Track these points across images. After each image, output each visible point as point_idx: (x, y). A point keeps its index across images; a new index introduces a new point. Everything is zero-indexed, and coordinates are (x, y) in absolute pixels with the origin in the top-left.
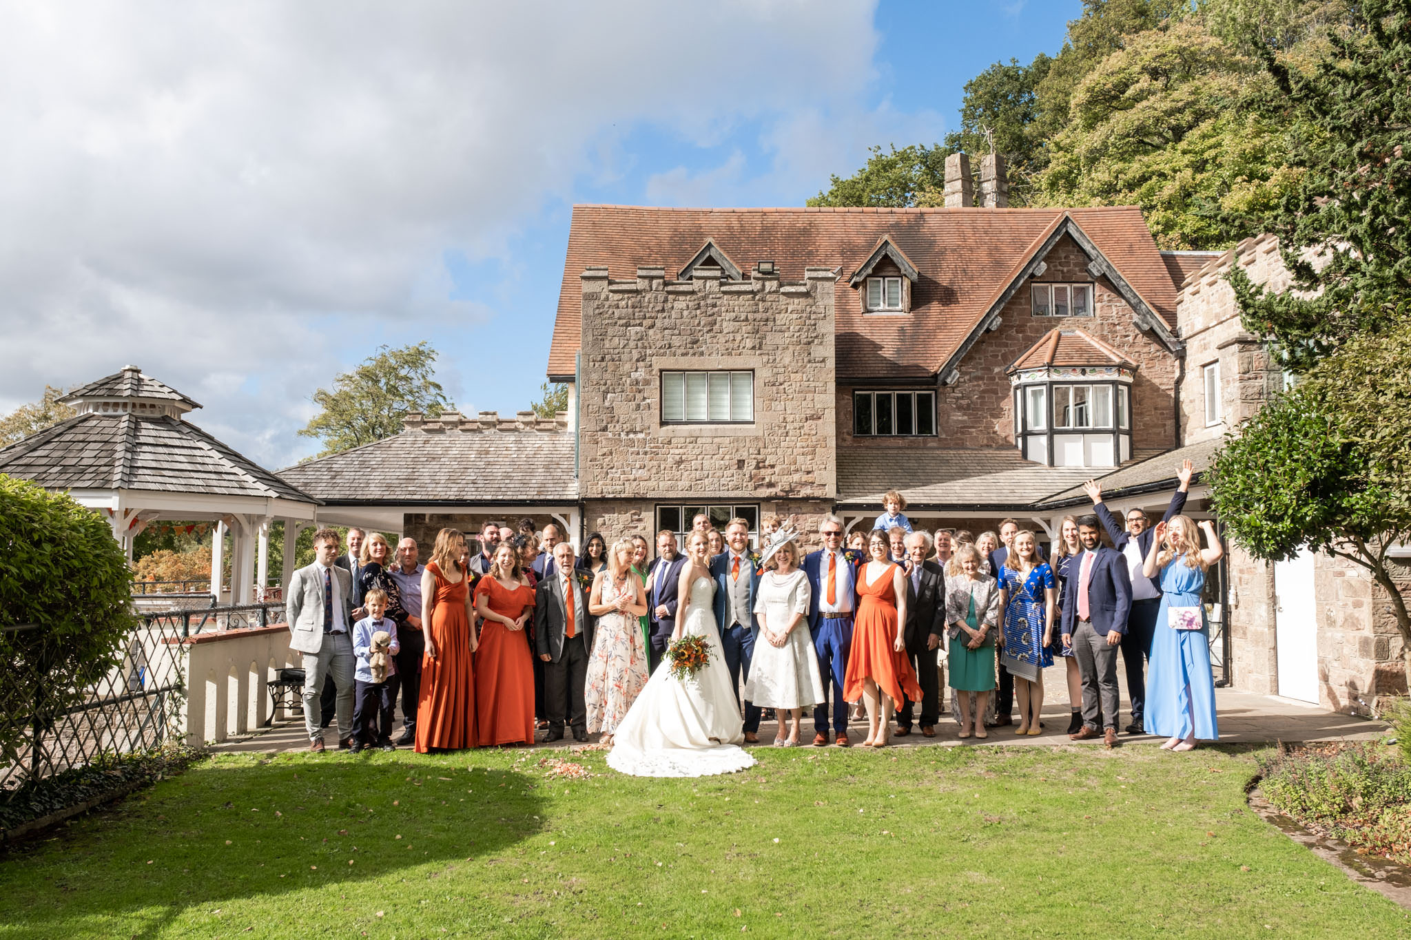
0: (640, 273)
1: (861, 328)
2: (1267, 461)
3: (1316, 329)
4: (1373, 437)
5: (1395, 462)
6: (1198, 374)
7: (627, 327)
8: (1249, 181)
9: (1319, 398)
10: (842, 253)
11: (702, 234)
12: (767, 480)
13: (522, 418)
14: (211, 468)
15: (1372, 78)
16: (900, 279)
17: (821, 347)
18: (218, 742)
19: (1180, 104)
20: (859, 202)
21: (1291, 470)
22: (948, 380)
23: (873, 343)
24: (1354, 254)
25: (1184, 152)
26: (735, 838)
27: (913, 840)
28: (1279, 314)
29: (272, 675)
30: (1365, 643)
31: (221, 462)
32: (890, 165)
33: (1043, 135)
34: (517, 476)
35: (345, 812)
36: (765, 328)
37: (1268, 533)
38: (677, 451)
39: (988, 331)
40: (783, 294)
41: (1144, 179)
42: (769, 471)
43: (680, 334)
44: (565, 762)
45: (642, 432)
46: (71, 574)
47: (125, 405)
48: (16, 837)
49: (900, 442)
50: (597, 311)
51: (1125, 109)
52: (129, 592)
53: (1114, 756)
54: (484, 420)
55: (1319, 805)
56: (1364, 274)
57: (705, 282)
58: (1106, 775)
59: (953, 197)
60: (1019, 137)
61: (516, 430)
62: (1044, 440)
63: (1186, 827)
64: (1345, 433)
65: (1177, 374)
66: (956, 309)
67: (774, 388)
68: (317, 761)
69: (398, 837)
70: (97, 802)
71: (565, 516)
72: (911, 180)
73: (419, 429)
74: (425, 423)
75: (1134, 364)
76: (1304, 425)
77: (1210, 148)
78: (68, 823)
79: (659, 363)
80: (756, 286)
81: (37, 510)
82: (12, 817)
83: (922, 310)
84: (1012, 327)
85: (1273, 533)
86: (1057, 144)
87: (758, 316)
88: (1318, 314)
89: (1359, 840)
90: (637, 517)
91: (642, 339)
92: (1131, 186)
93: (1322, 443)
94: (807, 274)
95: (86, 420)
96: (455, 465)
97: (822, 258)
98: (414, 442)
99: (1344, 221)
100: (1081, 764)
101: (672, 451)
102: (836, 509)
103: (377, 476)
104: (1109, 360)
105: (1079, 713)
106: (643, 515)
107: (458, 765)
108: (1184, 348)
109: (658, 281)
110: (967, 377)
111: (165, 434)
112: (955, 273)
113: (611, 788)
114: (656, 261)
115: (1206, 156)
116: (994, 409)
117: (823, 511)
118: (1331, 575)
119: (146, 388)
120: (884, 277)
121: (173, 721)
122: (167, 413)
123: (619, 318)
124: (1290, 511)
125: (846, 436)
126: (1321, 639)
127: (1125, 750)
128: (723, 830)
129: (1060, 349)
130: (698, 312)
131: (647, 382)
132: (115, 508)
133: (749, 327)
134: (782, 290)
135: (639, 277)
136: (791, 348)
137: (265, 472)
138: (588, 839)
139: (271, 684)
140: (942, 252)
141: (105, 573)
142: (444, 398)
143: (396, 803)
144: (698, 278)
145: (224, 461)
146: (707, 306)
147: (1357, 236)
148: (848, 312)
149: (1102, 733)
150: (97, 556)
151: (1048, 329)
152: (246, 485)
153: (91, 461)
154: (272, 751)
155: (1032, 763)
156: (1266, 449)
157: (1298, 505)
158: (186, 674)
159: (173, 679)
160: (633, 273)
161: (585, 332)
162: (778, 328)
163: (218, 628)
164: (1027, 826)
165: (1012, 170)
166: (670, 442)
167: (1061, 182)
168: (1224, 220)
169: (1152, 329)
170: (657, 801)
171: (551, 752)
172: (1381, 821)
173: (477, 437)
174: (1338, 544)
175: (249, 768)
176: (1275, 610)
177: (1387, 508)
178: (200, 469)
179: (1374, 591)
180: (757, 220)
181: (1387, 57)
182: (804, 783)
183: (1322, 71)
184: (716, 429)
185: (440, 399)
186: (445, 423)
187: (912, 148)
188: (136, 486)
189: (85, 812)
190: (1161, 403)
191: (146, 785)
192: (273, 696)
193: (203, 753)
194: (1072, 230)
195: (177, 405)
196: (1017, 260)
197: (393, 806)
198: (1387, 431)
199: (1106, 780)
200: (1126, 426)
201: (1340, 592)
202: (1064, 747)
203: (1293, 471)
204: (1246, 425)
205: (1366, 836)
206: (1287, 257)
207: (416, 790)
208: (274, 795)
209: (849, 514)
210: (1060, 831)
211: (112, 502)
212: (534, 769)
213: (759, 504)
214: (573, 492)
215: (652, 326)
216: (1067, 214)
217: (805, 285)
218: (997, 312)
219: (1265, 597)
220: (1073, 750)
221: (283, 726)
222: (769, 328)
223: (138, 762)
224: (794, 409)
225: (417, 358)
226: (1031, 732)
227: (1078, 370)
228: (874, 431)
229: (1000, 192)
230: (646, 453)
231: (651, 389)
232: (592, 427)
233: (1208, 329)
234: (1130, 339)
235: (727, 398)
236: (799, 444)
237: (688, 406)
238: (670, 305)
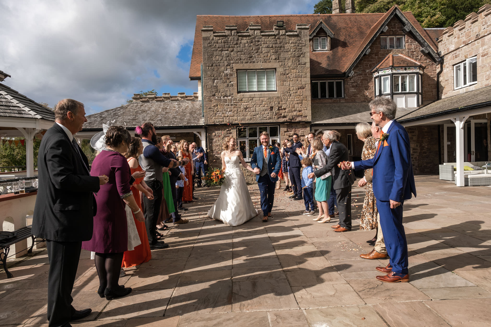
0: (227, 28)
1: (313, 57)
6: (451, 69)
7: (222, 51)
12: (283, 115)
13: (180, 95)
16: (326, 38)
17: (304, 58)
22: (349, 75)
23: (318, 62)
34: (178, 117)
36: (280, 51)
38: (245, 104)
39: (365, 54)
40: (288, 35)
42: (284, 111)
43: (244, 54)
45: (230, 96)
49: (330, 101)
50: (209, 45)
54: (165, 96)
57: (254, 31)
61: (178, 100)
65: (439, 70)
66: (349, 49)
67: (285, 76)
71: (199, 133)
73: (138, 101)
74: (141, 98)
75: (424, 66)
79: (236, 66)
80: (276, 32)
83: (335, 50)
84: (373, 53)
87: (277, 45)
90: (229, 132)
91: (228, 56)
94: (297, 27)
96: (153, 113)
98: (137, 106)
101: (243, 104)
102: (311, 126)
103: (120, 119)
104: (416, 64)
106: (232, 131)
108: (443, 60)
109: (234, 31)
110: (356, 74)
112: (346, 37)
116: (366, 87)
117: (306, 127)
120: (320, 37)
123: (219, 48)
129: (395, 61)
130: (252, 44)
131: (231, 75)
133: (274, 50)
134: (287, 34)
135: (226, 30)
136: (291, 59)
140: (340, 29)
144: (251, 29)
146: (255, 41)
151: (387, 54)
160: (224, 28)
161: (204, 54)
162: (286, 50)
166: (242, 100)
169: (429, 53)
173: (162, 104)
180: (268, 19)
184: (261, 94)
186: (149, 98)
190: (431, 83)
194: (398, 13)
196: (369, 31)
209: (316, 128)
213: (279, 125)
214: (202, 122)
215: (232, 51)
216: (396, 6)
217: (296, 31)
218: (368, 47)
222: (282, 50)
224: (292, 85)
227: (403, 69)
228: (319, 97)
230: (232, 105)
231: (233, 78)
232: (209, 94)
233: (459, 48)
234: (419, 57)
235: (265, 81)
236: (295, 100)
237: (249, 85)
238: (240, 42)
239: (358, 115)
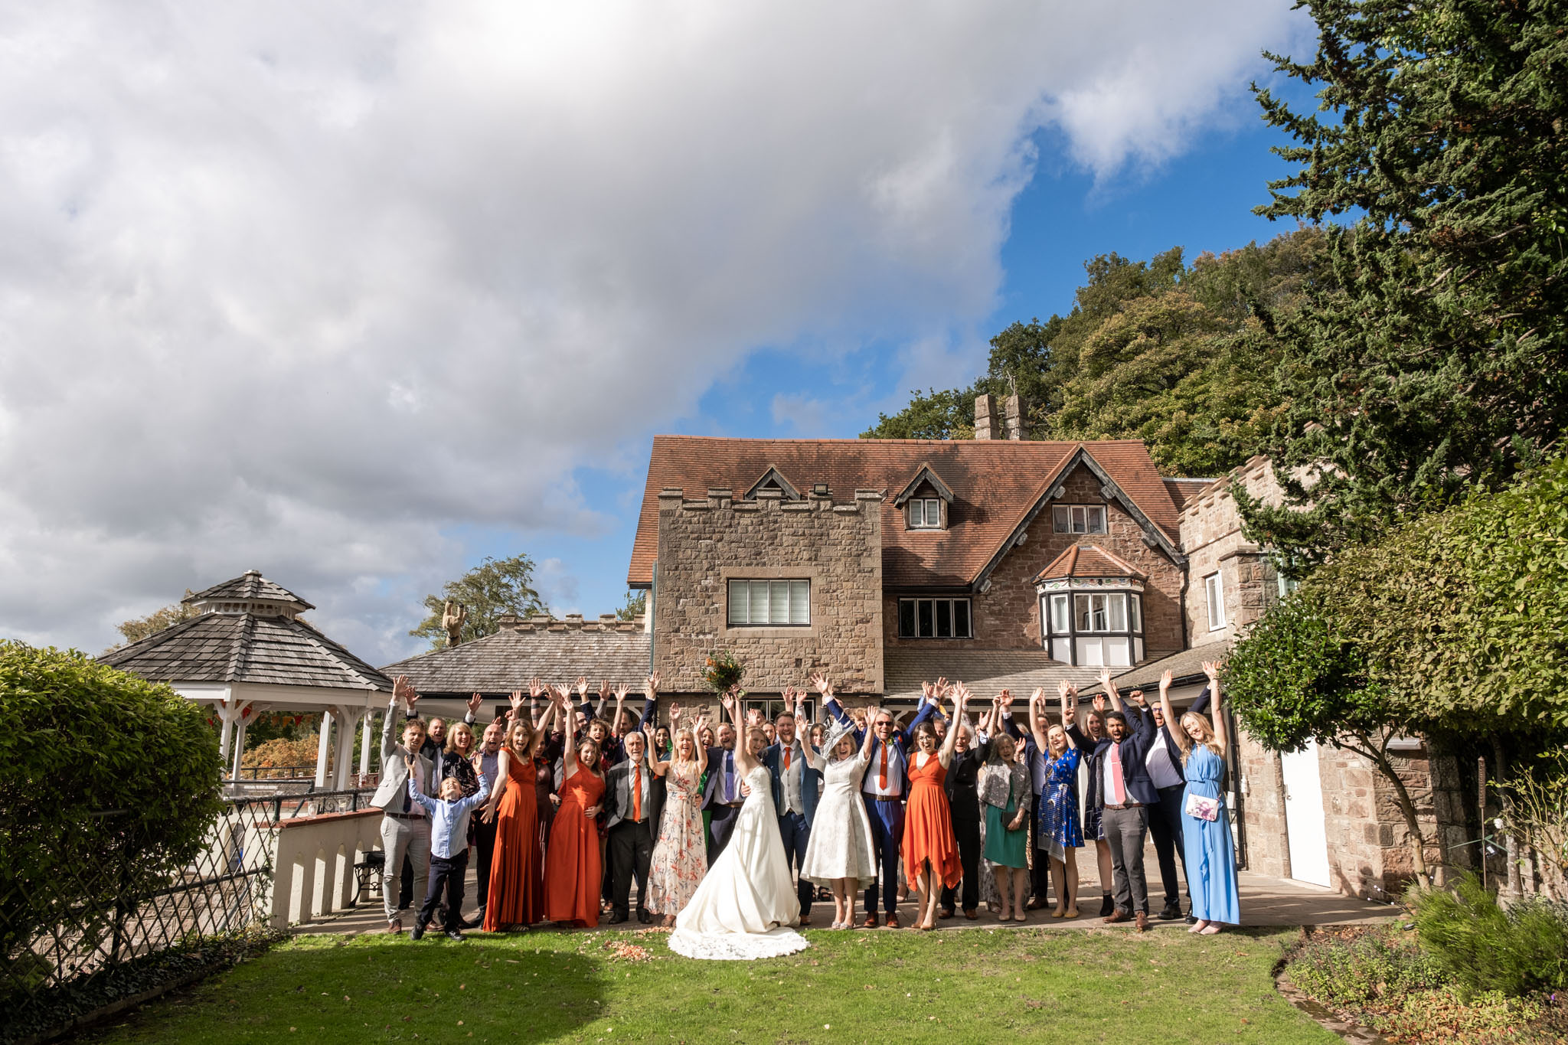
0: (710, 493)
1: (905, 544)
2: (1275, 660)
3: (1311, 539)
4: (1370, 637)
5: (1393, 661)
6: (1200, 584)
7: (698, 540)
8: (1232, 422)
9: (1318, 602)
10: (887, 478)
11: (765, 460)
13: (604, 621)
14: (318, 663)
15: (1345, 323)
16: (938, 501)
17: (869, 559)
18: (302, 923)
19: (1173, 356)
20: (903, 436)
21: (1297, 668)
22: (982, 589)
23: (915, 556)
24: (1340, 475)
25: (1178, 398)
26: (788, 1024)
27: (958, 1027)
28: (1278, 524)
29: (359, 857)
30: (1370, 829)
31: (328, 657)
32: (929, 406)
33: (1058, 382)
34: (598, 672)
35: (411, 996)
36: (820, 542)
37: (1280, 726)
38: (742, 651)
39: (1015, 545)
40: (836, 512)
41: (1145, 418)
42: (824, 669)
43: (745, 547)
44: (629, 944)
45: (710, 633)
46: (162, 761)
47: (245, 605)
48: (87, 1023)
49: (940, 644)
50: (672, 526)
51: (1126, 361)
52: (220, 778)
53: (1146, 939)
54: (571, 622)
55: (1345, 991)
56: (1351, 490)
57: (767, 501)
58: (1140, 959)
59: (982, 432)
60: (1038, 384)
61: (599, 631)
62: (1067, 642)
63: (1220, 1013)
64: (1344, 634)
65: (1182, 584)
66: (988, 527)
67: (828, 595)
68: (393, 943)
69: (460, 1023)
70: (173, 986)
72: (947, 419)
73: (511, 630)
74: (518, 624)
75: (1144, 575)
76: (1306, 627)
77: (1200, 393)
78: (141, 1007)
79: (726, 572)
80: (812, 505)
81: (133, 700)
82: (84, 1002)
83: (957, 528)
84: (1036, 542)
85: (1284, 727)
86: (1069, 390)
87: (814, 531)
88: (1312, 525)
89: (1388, 1028)
91: (711, 550)
92: (1133, 426)
93: (1323, 643)
94: (857, 495)
95: (208, 618)
96: (543, 662)
97: (870, 482)
98: (507, 642)
99: (1330, 445)
100: (1115, 947)
101: (737, 651)
102: (884, 703)
103: (472, 672)
104: (1122, 571)
105: (1110, 896)
106: (711, 708)
107: (526, 948)
108: (1187, 562)
109: (727, 500)
110: (998, 586)
111: (279, 632)
112: (986, 496)
113: (671, 971)
114: (725, 484)
115: (1196, 400)
116: (1023, 615)
118: (1334, 765)
119: (265, 590)
120: (924, 499)
121: (259, 903)
122: (282, 613)
123: (692, 532)
124: (1299, 706)
125: (892, 638)
126: (1328, 825)
127: (1155, 933)
128: (776, 1015)
129: (1079, 562)
130: (761, 527)
131: (715, 589)
132: (227, 699)
133: (806, 541)
134: (835, 509)
135: (710, 497)
136: (843, 560)
137: (368, 667)
138: (645, 1025)
139: (357, 866)
140: (974, 478)
141: (195, 760)
142: (540, 604)
143: (462, 987)
144: (762, 498)
145: (332, 657)
146: (769, 522)
147: (1342, 458)
148: (893, 529)
149: (1133, 916)
150: (189, 744)
151: (1068, 544)
152: (350, 679)
153: (208, 656)
154: (351, 932)
155: (1069, 945)
156: (1273, 649)
157: (1306, 700)
158: (274, 857)
159: (261, 862)
160: (705, 494)
161: (661, 544)
162: (832, 542)
163: (309, 813)
164: (1068, 1012)
165: (1032, 410)
166: (735, 643)
167: (1075, 422)
168: (1223, 442)
169: (1158, 545)
170: (713, 984)
171: (615, 935)
172: (1406, 1008)
173: (564, 637)
174: (1343, 737)
175: (327, 950)
176: (1284, 799)
177: (1388, 703)
178: (307, 662)
179: (1375, 780)
180: (814, 449)
181: (1356, 306)
182: (854, 966)
183: (1302, 316)
184: (777, 631)
185: (536, 605)
186: (536, 624)
187: (947, 392)
188: (247, 679)
189: (160, 996)
190: (1170, 610)
191: (225, 968)
192: (358, 878)
193: (285, 934)
194: (1086, 459)
195: (292, 605)
196: (1039, 485)
197: (459, 990)
198: (1383, 632)
199: (1138, 964)
200: (1139, 630)
201: (1344, 782)
202: (1098, 930)
203: (1300, 669)
204: (1253, 627)
205: (1394, 1023)
206: (1279, 475)
207: (483, 973)
208: (346, 978)
209: (896, 708)
210: (1099, 1017)
211: (225, 694)
212: (598, 951)
215: (721, 540)
216: (1081, 445)
217: (855, 504)
218: (1023, 529)
219: (1274, 785)
220: (1107, 933)
221: (367, 907)
222: (823, 542)
223: (220, 944)
224: (844, 613)
225: (517, 568)
226: (1068, 915)
227: (1096, 580)
228: (917, 633)
229: (1022, 428)
230: (713, 652)
231: (719, 595)
232: (666, 628)
233: (1207, 545)
234: (1140, 553)
235: (786, 604)
236: (850, 645)
237: (752, 610)
238: (736, 521)
239: (992, 682)
